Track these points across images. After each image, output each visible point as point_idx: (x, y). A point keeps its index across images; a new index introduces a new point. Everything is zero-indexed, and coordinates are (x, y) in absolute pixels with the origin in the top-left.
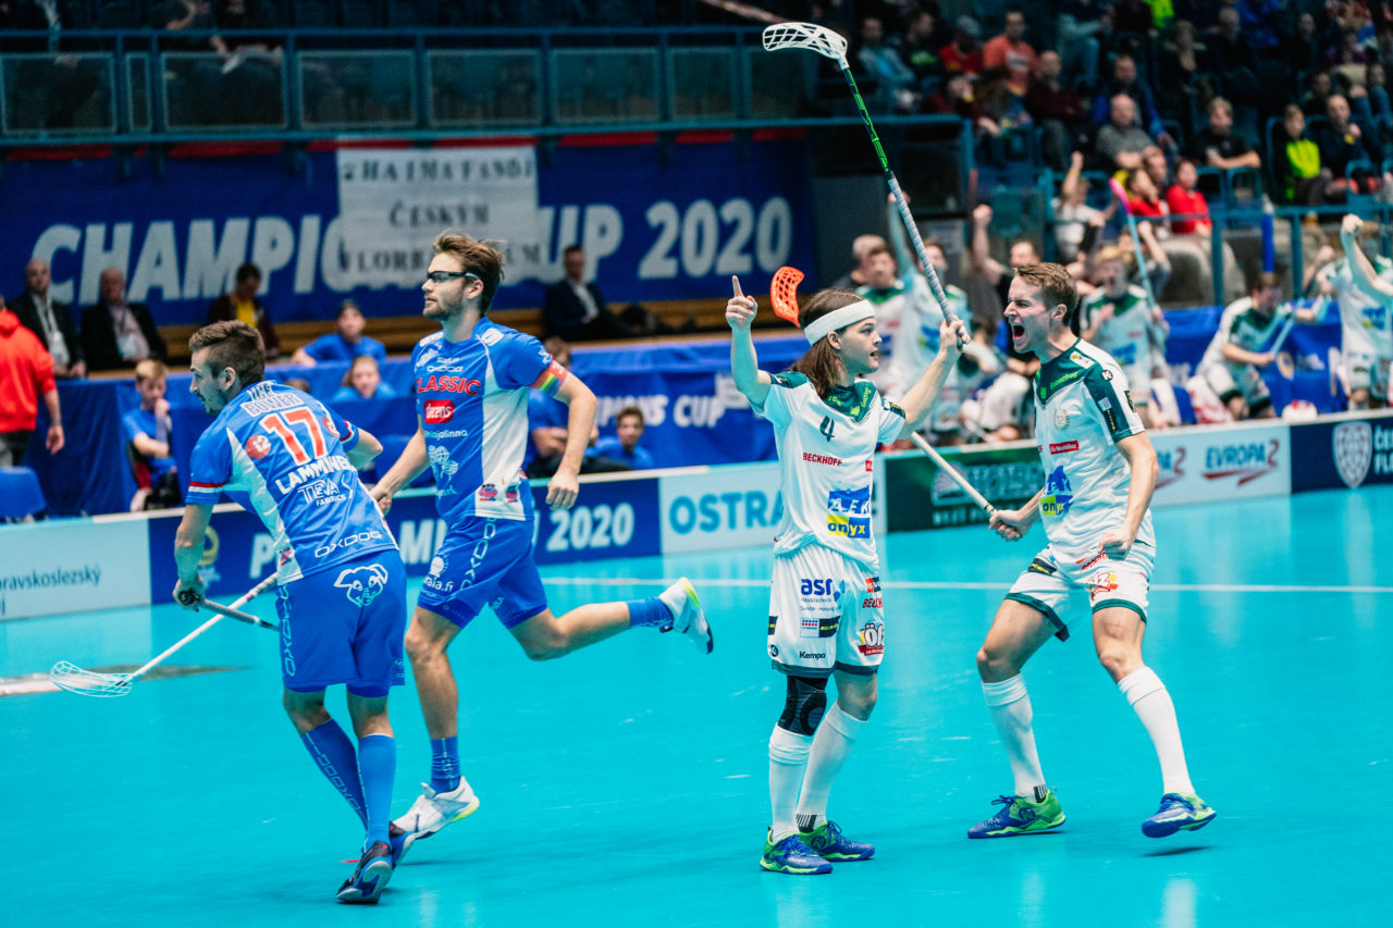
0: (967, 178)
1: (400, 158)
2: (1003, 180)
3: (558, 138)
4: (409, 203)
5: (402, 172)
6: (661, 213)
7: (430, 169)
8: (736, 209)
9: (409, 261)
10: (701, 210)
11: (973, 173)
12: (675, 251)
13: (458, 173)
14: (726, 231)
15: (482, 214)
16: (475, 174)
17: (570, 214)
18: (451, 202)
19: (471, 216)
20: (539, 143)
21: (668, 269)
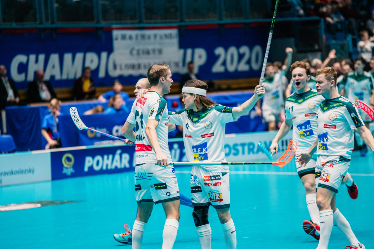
0: (322, 38)
1: (133, 33)
2: (335, 39)
3: (186, 26)
4: (137, 48)
5: (134, 37)
6: (219, 51)
7: (143, 37)
8: (244, 49)
9: (137, 67)
10: (233, 50)
11: (324, 37)
12: (224, 63)
13: (152, 38)
14: (241, 57)
15: (160, 52)
16: (158, 38)
17: (189, 51)
18: (150, 47)
19: (157, 52)
20: (179, 28)
21: (221, 69)
